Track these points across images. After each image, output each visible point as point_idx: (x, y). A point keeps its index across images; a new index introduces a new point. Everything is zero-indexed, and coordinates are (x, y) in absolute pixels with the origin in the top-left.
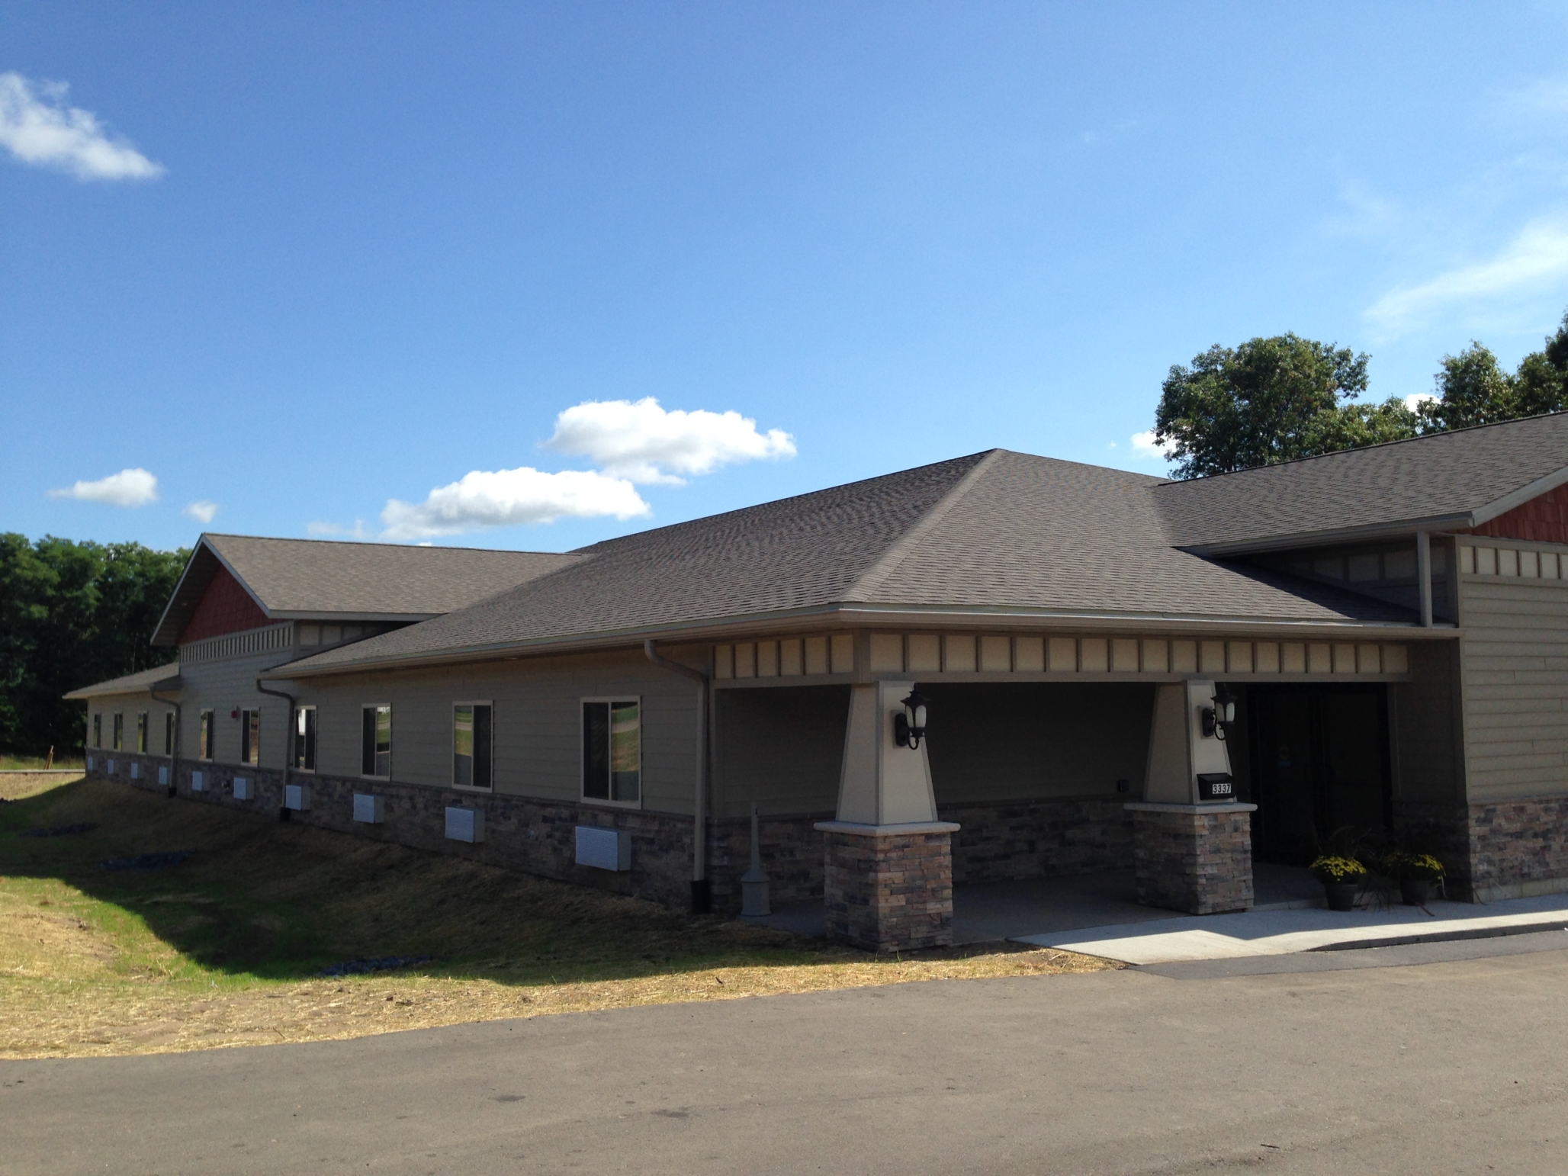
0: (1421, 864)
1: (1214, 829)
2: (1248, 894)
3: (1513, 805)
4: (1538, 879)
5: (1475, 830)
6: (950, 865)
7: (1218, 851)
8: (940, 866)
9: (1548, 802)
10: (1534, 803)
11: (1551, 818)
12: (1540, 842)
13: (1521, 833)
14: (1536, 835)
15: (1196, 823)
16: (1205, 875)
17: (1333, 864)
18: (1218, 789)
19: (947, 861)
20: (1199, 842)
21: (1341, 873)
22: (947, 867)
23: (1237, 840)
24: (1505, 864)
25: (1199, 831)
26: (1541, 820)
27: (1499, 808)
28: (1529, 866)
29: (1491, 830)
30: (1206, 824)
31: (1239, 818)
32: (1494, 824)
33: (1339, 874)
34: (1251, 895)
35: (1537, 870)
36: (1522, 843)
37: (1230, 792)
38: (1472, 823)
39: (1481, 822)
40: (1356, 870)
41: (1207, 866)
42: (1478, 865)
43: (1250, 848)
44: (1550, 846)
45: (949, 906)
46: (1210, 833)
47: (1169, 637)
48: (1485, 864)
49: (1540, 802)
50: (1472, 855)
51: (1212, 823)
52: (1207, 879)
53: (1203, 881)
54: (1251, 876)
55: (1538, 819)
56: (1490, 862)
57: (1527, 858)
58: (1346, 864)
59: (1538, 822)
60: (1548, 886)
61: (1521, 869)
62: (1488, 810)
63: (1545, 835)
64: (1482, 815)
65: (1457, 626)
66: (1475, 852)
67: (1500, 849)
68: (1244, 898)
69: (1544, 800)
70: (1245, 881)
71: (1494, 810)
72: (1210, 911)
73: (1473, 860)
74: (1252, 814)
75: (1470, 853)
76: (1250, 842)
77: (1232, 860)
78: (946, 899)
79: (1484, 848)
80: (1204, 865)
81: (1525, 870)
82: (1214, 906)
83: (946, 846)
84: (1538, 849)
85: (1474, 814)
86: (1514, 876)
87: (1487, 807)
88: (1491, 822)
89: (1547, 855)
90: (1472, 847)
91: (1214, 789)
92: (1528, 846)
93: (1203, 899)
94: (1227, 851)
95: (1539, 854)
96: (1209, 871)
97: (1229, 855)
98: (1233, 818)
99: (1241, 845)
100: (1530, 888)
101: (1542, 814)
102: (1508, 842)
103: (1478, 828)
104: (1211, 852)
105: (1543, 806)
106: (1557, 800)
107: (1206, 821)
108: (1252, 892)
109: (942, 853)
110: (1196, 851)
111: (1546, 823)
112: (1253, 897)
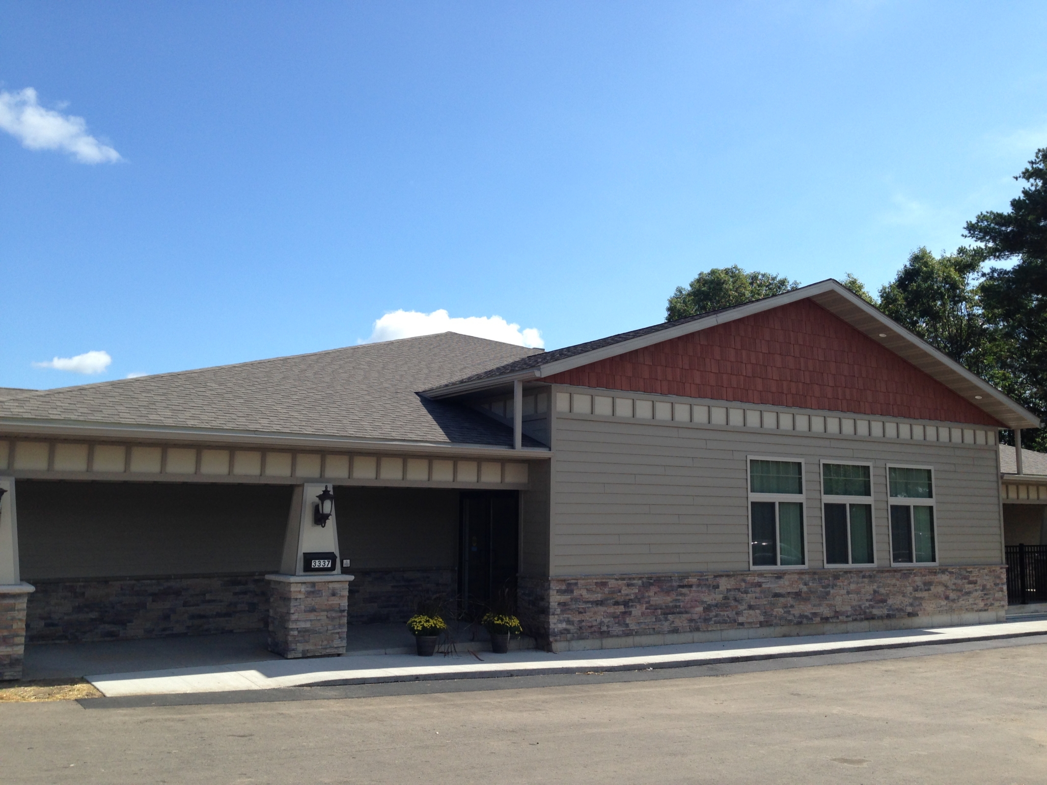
0: (499, 622)
1: (309, 594)
2: (340, 643)
3: (595, 581)
4: (618, 636)
5: (555, 599)
6: (24, 618)
7: (313, 610)
8: (13, 619)
9: (630, 579)
10: (616, 579)
11: (633, 592)
12: (621, 608)
13: (602, 601)
14: (617, 603)
15: (292, 589)
16: (298, 628)
17: (418, 621)
18: (317, 564)
19: (22, 615)
20: (293, 603)
21: (420, 628)
22: (20, 620)
23: (335, 602)
24: (584, 624)
25: (293, 596)
26: (622, 592)
27: (581, 582)
28: (608, 626)
29: (572, 599)
30: (303, 590)
31: (336, 586)
32: (575, 594)
33: (418, 628)
34: (344, 643)
35: (617, 629)
36: (601, 609)
37: (329, 566)
38: (553, 593)
39: (560, 592)
40: (433, 625)
41: (299, 620)
42: (556, 623)
43: (347, 608)
44: (631, 612)
45: (20, 650)
46: (306, 597)
47: (294, 451)
48: (564, 624)
49: (623, 579)
50: (551, 617)
51: (309, 589)
52: (299, 632)
53: (296, 633)
54: (345, 630)
55: (620, 592)
56: (569, 622)
57: (606, 620)
58: (427, 621)
59: (619, 594)
60: (630, 640)
61: (600, 628)
62: (569, 584)
63: (626, 604)
64: (564, 587)
65: (550, 450)
66: (553, 614)
67: (580, 613)
68: (335, 646)
69: (628, 579)
70: (338, 633)
71: (576, 584)
72: (300, 655)
73: (553, 620)
74: (351, 583)
75: (549, 615)
76: (347, 604)
77: (327, 617)
78: (18, 645)
79: (563, 612)
80: (297, 621)
81: (604, 628)
82: (303, 652)
83: (23, 604)
84: (619, 613)
85: (554, 586)
86: (592, 633)
87: (569, 582)
88: (572, 592)
89: (627, 619)
90: (551, 611)
91: (313, 564)
92: (608, 611)
93: (293, 646)
94: (324, 611)
95: (620, 619)
96: (302, 625)
97: (325, 613)
98: (331, 586)
99: (338, 606)
100: (608, 642)
101: (624, 588)
102: (588, 608)
103: (559, 597)
104: (305, 611)
105: (625, 582)
106: (640, 578)
107: (303, 589)
108: (345, 641)
109: (16, 609)
110: (290, 610)
111: (627, 595)
112: (345, 645)
